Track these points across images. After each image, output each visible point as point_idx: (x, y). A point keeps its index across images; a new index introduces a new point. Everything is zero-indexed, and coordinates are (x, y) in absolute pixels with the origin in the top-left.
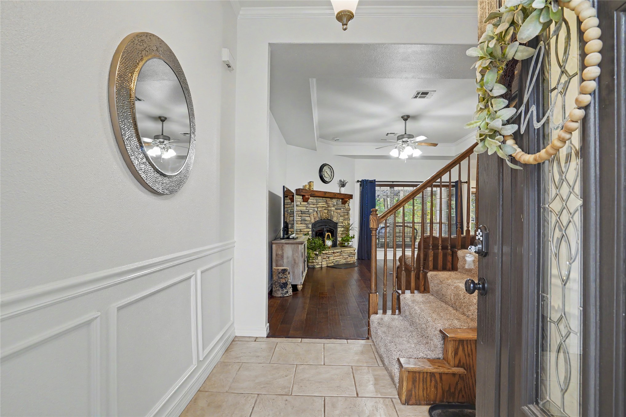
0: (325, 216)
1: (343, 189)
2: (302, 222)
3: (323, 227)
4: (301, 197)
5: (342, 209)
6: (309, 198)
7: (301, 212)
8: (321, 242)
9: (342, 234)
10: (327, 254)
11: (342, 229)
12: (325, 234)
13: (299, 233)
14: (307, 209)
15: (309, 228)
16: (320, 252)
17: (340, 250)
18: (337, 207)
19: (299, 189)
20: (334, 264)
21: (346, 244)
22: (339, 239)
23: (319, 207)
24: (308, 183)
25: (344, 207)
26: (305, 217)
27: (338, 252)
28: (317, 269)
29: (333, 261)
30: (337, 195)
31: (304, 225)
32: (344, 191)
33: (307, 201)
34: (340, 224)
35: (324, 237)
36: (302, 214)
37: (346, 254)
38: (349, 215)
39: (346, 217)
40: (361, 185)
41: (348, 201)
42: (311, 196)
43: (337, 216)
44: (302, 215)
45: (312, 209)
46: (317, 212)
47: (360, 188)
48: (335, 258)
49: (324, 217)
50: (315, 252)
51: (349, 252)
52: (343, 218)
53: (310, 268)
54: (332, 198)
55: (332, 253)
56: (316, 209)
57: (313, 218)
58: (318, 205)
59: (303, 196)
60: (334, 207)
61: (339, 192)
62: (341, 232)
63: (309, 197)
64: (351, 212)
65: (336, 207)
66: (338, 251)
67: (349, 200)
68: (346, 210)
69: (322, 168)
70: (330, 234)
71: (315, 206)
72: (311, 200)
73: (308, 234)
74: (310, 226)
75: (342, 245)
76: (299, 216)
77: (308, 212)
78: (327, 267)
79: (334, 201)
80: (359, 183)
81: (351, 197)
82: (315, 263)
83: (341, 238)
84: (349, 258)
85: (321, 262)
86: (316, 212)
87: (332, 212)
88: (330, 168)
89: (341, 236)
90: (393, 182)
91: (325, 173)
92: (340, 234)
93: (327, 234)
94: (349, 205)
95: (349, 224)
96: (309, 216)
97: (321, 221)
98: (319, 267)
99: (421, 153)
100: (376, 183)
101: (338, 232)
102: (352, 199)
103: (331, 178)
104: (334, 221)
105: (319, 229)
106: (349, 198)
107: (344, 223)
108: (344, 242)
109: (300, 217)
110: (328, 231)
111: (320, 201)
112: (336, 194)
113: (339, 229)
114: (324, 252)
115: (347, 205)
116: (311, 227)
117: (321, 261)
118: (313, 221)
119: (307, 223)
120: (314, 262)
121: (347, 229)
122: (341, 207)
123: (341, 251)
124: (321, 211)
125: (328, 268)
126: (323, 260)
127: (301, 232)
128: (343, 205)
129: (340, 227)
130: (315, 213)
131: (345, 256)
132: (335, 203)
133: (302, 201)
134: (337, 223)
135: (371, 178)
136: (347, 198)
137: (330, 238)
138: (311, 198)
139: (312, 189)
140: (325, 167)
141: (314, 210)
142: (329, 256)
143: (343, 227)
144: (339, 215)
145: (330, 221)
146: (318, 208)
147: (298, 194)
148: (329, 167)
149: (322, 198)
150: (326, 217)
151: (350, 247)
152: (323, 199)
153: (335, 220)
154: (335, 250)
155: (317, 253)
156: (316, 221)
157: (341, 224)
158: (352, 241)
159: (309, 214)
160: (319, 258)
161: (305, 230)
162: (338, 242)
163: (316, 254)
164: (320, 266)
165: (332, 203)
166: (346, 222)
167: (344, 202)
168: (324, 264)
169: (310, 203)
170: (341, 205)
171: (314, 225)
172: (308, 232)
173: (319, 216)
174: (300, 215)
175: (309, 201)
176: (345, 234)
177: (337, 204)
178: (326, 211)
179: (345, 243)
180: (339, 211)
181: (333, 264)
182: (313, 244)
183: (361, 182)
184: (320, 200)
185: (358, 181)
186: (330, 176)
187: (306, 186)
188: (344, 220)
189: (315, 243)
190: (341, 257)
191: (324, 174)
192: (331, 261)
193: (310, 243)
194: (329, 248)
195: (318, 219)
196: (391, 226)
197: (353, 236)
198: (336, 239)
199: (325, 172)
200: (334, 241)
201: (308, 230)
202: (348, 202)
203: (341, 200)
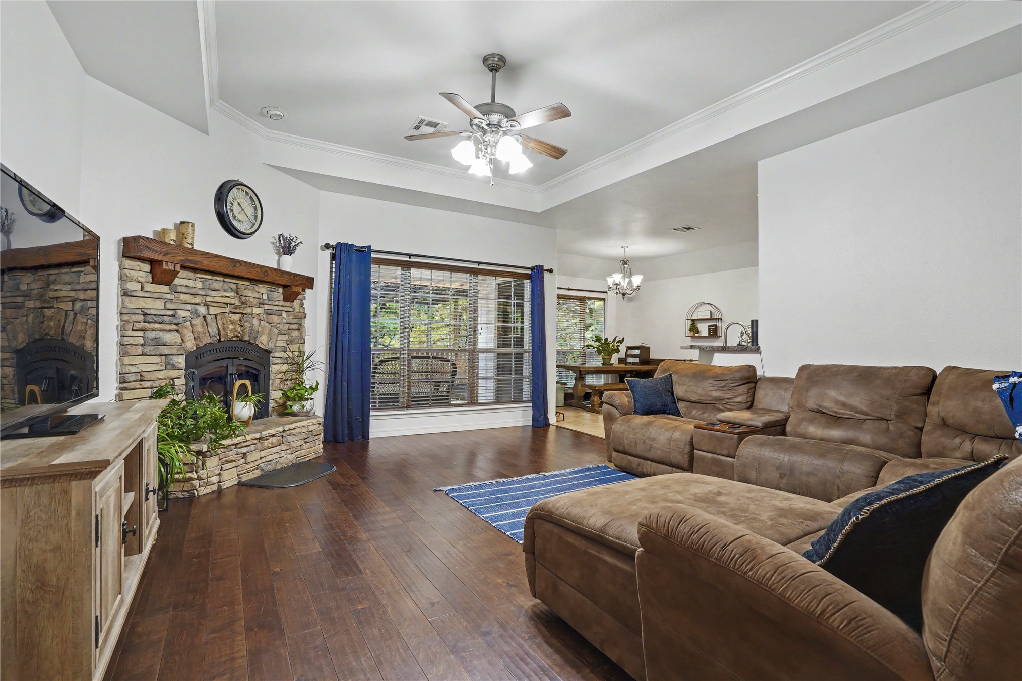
0: (231, 331)
1: (286, 259)
2: (147, 350)
3: (224, 363)
4: (147, 267)
5: (284, 315)
6: (175, 274)
7: (145, 314)
8: (217, 410)
9: (283, 381)
10: (239, 446)
11: (285, 368)
12: (233, 384)
13: (137, 385)
14: (169, 306)
15: (174, 367)
16: (215, 444)
17: (281, 429)
18: (270, 307)
19: (136, 239)
20: (262, 470)
21: (296, 408)
22: (275, 395)
23: (212, 304)
24: (175, 225)
25: (291, 310)
26: (161, 333)
27: (273, 436)
28: (203, 500)
29: (257, 463)
30: (269, 272)
31: (157, 359)
32: (289, 264)
33: (168, 283)
34: (277, 355)
35: (228, 393)
36: (149, 322)
37: (296, 438)
38: (302, 329)
39: (295, 334)
40: (333, 257)
41: (299, 293)
42: (183, 268)
43: (270, 331)
44: (147, 325)
45: (189, 307)
46: (205, 317)
47: (332, 264)
48: (263, 454)
49: (230, 335)
50: (193, 447)
51: (304, 430)
52: (285, 338)
53: (177, 499)
54: (254, 281)
55: (255, 441)
56: (202, 310)
57: (189, 336)
58: (209, 299)
59: (152, 263)
60: (261, 306)
61: (275, 267)
62: (279, 376)
63: (178, 268)
64: (307, 323)
65: (266, 307)
66: (272, 431)
67: (304, 290)
68: (295, 317)
69: (225, 191)
70: (248, 383)
71: (198, 300)
72: (183, 280)
73: (173, 386)
74: (181, 361)
75: (284, 411)
76: (133, 330)
77: (173, 316)
78: (240, 484)
79: (263, 289)
80: (328, 253)
81: (309, 282)
82: (196, 483)
83: (280, 392)
84: (305, 446)
85: (220, 474)
86: (201, 319)
87: (256, 322)
88: (251, 197)
89: (281, 387)
90: (410, 256)
91: (236, 209)
92: (278, 381)
93: (238, 384)
94: (302, 305)
95: (302, 353)
96: (177, 331)
97: (221, 346)
98: (213, 492)
99: (531, 165)
100: (373, 255)
101: (272, 377)
102: (312, 289)
103: (254, 225)
104: (260, 345)
105: (212, 368)
106: (303, 284)
107: (288, 350)
108: (289, 403)
109: (141, 334)
110: (241, 377)
111: (217, 285)
112: (268, 270)
113: (274, 368)
114: (226, 442)
115: (296, 303)
116: (183, 365)
117: (218, 472)
118: (190, 345)
119: (166, 353)
120: (191, 479)
121: (297, 367)
122: (281, 308)
123: (284, 431)
124: (219, 317)
125: (244, 488)
126: (226, 466)
127: (141, 381)
128: (288, 304)
129: (276, 361)
130: (198, 321)
131: (294, 445)
132: (265, 297)
133: (150, 280)
134: (268, 352)
135: (359, 243)
136: (298, 285)
137: (248, 396)
138: (183, 273)
139: (190, 247)
140: (234, 190)
141: (196, 314)
142: (244, 450)
143: (286, 361)
144: (276, 331)
145: (250, 347)
146: (208, 306)
147: (132, 255)
148: (247, 193)
149: (221, 279)
150: (236, 333)
151: (308, 415)
152: (227, 280)
153: (263, 341)
154: (267, 428)
155: (205, 448)
156: (202, 345)
157: (282, 355)
158: (311, 399)
159: (176, 324)
160: (212, 463)
161: (161, 375)
162: (272, 404)
163: (199, 453)
164: (215, 488)
165: (257, 295)
166: (294, 347)
167: (290, 297)
168: (230, 479)
169: (179, 289)
170: (282, 303)
171: (194, 359)
172: (173, 380)
173: (213, 330)
174: (137, 326)
175: (177, 281)
176: (291, 380)
177: (268, 299)
178: (236, 317)
179: (291, 406)
180: (275, 319)
181: (258, 473)
182: (189, 422)
183: (334, 248)
184: (217, 282)
185: (327, 246)
186: (252, 218)
187: (164, 231)
188: (290, 342)
189: (195, 417)
190: (283, 447)
191: (232, 210)
192: (252, 464)
193: (179, 418)
194: (246, 423)
195: (207, 340)
196: (403, 358)
197: (314, 385)
198: (267, 397)
199: (235, 204)
200: (259, 401)
201: (173, 374)
202: (299, 297)
203: (281, 290)
